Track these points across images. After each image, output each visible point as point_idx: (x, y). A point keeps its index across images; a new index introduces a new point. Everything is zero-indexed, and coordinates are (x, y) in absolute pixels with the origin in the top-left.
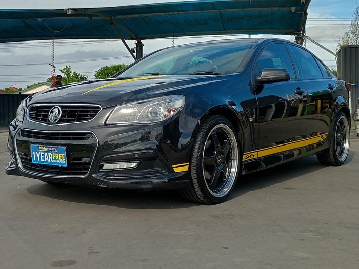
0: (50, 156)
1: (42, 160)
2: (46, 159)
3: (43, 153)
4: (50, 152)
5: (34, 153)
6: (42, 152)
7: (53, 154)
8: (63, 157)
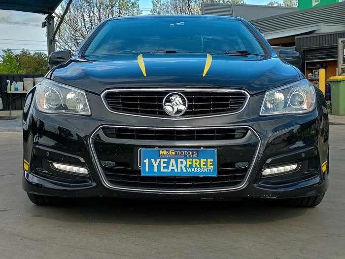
0: (182, 163)
1: (162, 170)
2: (171, 168)
3: (166, 160)
4: (181, 158)
5: (146, 161)
6: (165, 158)
7: (188, 160)
8: (209, 163)
